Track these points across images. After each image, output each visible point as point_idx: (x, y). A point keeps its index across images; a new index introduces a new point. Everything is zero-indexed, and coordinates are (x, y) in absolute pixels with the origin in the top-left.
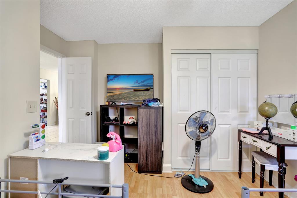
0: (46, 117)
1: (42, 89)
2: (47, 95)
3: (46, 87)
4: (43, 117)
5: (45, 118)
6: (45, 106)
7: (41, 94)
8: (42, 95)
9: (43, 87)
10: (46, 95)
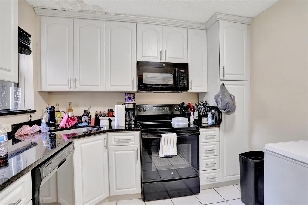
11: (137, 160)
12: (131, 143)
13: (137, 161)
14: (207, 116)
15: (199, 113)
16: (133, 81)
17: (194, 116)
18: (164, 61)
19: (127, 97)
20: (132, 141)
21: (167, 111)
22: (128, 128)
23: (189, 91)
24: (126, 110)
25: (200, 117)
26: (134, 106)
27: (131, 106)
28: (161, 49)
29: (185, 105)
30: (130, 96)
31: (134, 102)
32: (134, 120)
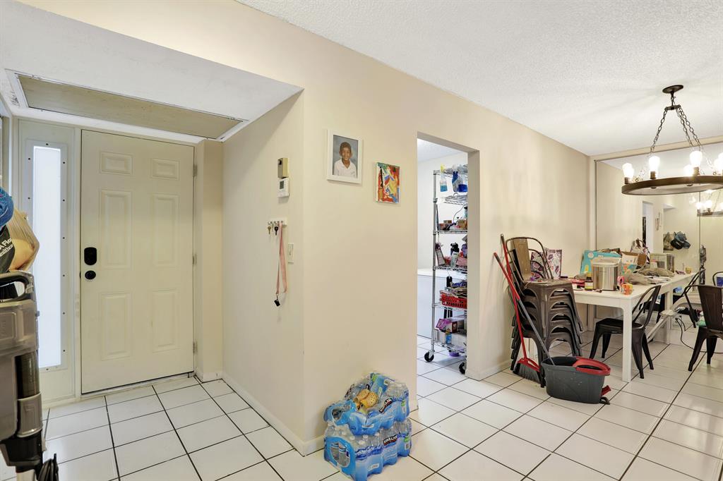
0: (460, 329)
1: (447, 199)
2: (466, 227)
3: (462, 188)
4: (450, 327)
5: (455, 331)
6: (457, 277)
7: (441, 222)
8: (446, 227)
9: (450, 191)
10: (463, 225)
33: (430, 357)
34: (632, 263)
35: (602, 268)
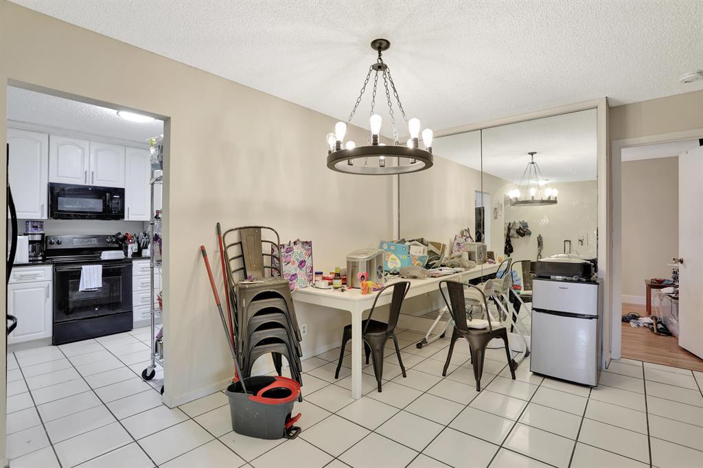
11: (48, 297)
12: (39, 279)
13: (48, 299)
14: (147, 248)
15: (139, 245)
16: (42, 206)
17: (132, 248)
18: (91, 185)
19: (30, 226)
20: (41, 276)
21: (94, 243)
22: (33, 262)
23: (126, 219)
24: (31, 242)
25: (140, 250)
26: (43, 237)
27: (38, 238)
28: (86, 169)
29: (120, 236)
30: (35, 224)
31: (42, 232)
32: (41, 256)
33: (148, 374)
34: (421, 255)
35: (358, 262)
